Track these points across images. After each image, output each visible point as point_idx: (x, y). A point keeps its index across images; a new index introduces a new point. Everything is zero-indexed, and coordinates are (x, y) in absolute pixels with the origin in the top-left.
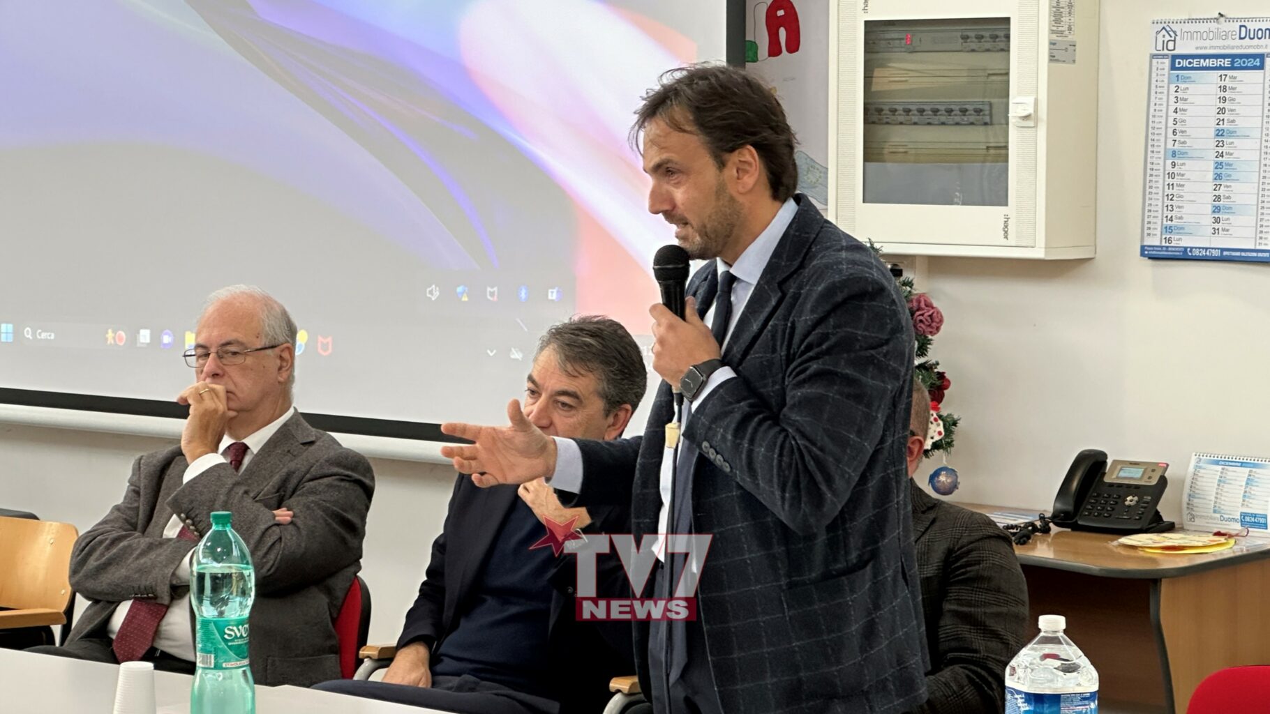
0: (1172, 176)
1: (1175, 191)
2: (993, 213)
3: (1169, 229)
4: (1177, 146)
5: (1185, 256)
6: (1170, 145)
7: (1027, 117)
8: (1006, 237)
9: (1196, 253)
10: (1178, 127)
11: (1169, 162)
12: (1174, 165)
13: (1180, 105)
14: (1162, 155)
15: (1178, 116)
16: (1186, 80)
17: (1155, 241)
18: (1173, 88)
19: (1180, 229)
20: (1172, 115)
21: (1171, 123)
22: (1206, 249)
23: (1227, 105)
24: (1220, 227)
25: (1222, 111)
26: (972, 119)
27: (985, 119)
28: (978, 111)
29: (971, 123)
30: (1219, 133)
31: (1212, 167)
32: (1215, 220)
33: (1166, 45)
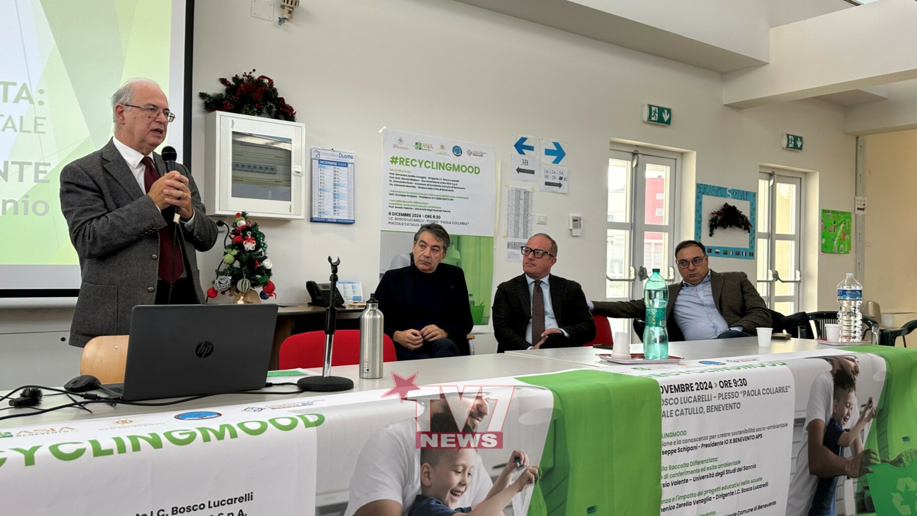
0: (321, 196)
1: (322, 201)
2: (286, 203)
3: (321, 213)
4: (322, 188)
5: (325, 221)
6: (320, 187)
7: (298, 172)
8: (290, 211)
9: (329, 220)
10: (322, 181)
11: (319, 192)
12: (321, 193)
13: (322, 175)
14: (317, 189)
15: (322, 178)
16: (324, 167)
17: (316, 216)
18: (319, 169)
19: (324, 213)
20: (319, 178)
21: (320, 180)
22: (332, 219)
23: (336, 176)
24: (336, 212)
25: (335, 178)
26: (270, 171)
27: (275, 172)
28: (272, 169)
29: (269, 173)
30: (335, 185)
31: (332, 195)
32: (335, 211)
33: (317, 156)
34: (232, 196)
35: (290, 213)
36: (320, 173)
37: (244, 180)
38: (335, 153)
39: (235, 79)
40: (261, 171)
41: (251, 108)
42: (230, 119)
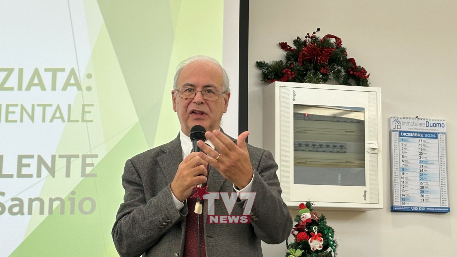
0: (403, 178)
1: (405, 184)
2: (359, 189)
3: (403, 199)
4: (404, 167)
6: (401, 166)
8: (365, 199)
9: (415, 209)
10: (404, 159)
12: (403, 174)
13: (404, 150)
14: (399, 169)
15: (404, 154)
16: (406, 141)
17: (399, 204)
18: (401, 144)
20: (401, 154)
21: (401, 157)
22: (419, 207)
23: (423, 151)
24: (424, 198)
25: (421, 154)
26: (338, 150)
27: (344, 150)
28: (342, 147)
29: (338, 152)
30: (421, 162)
31: (418, 175)
32: (423, 196)
33: (396, 127)
34: (295, 183)
35: (365, 201)
36: (401, 148)
37: (308, 163)
38: (420, 121)
39: (297, 42)
40: (328, 150)
41: (315, 74)
42: (291, 90)
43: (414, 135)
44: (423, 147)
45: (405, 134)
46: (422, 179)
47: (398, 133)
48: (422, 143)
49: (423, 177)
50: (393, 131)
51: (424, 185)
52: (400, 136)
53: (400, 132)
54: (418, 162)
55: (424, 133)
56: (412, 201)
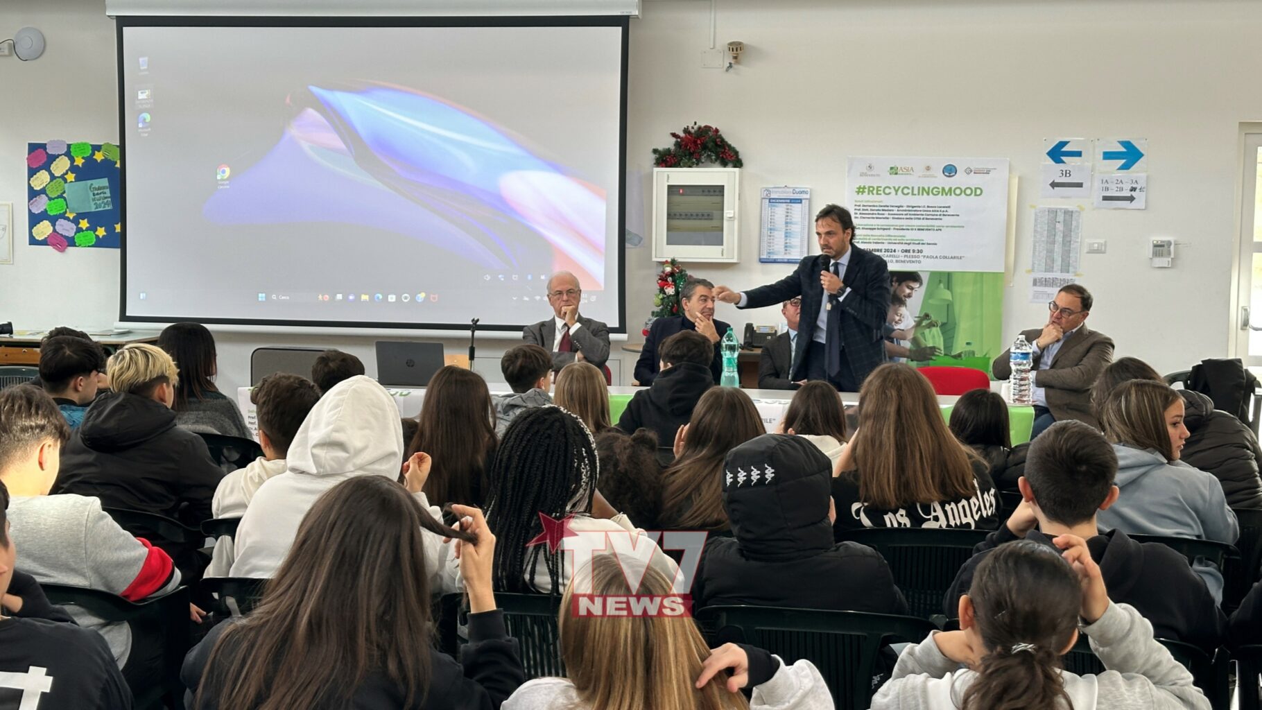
0: (770, 236)
1: (771, 241)
2: (719, 248)
3: (769, 253)
4: (772, 227)
6: (769, 226)
7: (730, 218)
8: (722, 255)
9: (779, 260)
10: (772, 221)
11: (769, 232)
12: (771, 233)
13: (772, 214)
14: (766, 229)
15: (772, 217)
16: (774, 206)
17: (765, 257)
18: (770, 209)
19: (773, 253)
20: (770, 217)
21: (769, 219)
22: (782, 259)
23: (789, 214)
24: (787, 252)
25: (787, 216)
26: (706, 217)
28: (708, 215)
29: (705, 219)
30: (787, 223)
31: (784, 233)
32: (786, 250)
33: (767, 195)
35: (722, 257)
36: (770, 212)
37: (679, 228)
38: (788, 190)
42: (668, 173)
43: (780, 201)
44: (789, 211)
45: (774, 201)
46: (786, 236)
47: (768, 201)
48: (789, 207)
49: (788, 235)
50: (764, 198)
51: (788, 241)
52: (770, 202)
53: (770, 199)
54: (784, 223)
55: (791, 199)
56: (776, 254)
